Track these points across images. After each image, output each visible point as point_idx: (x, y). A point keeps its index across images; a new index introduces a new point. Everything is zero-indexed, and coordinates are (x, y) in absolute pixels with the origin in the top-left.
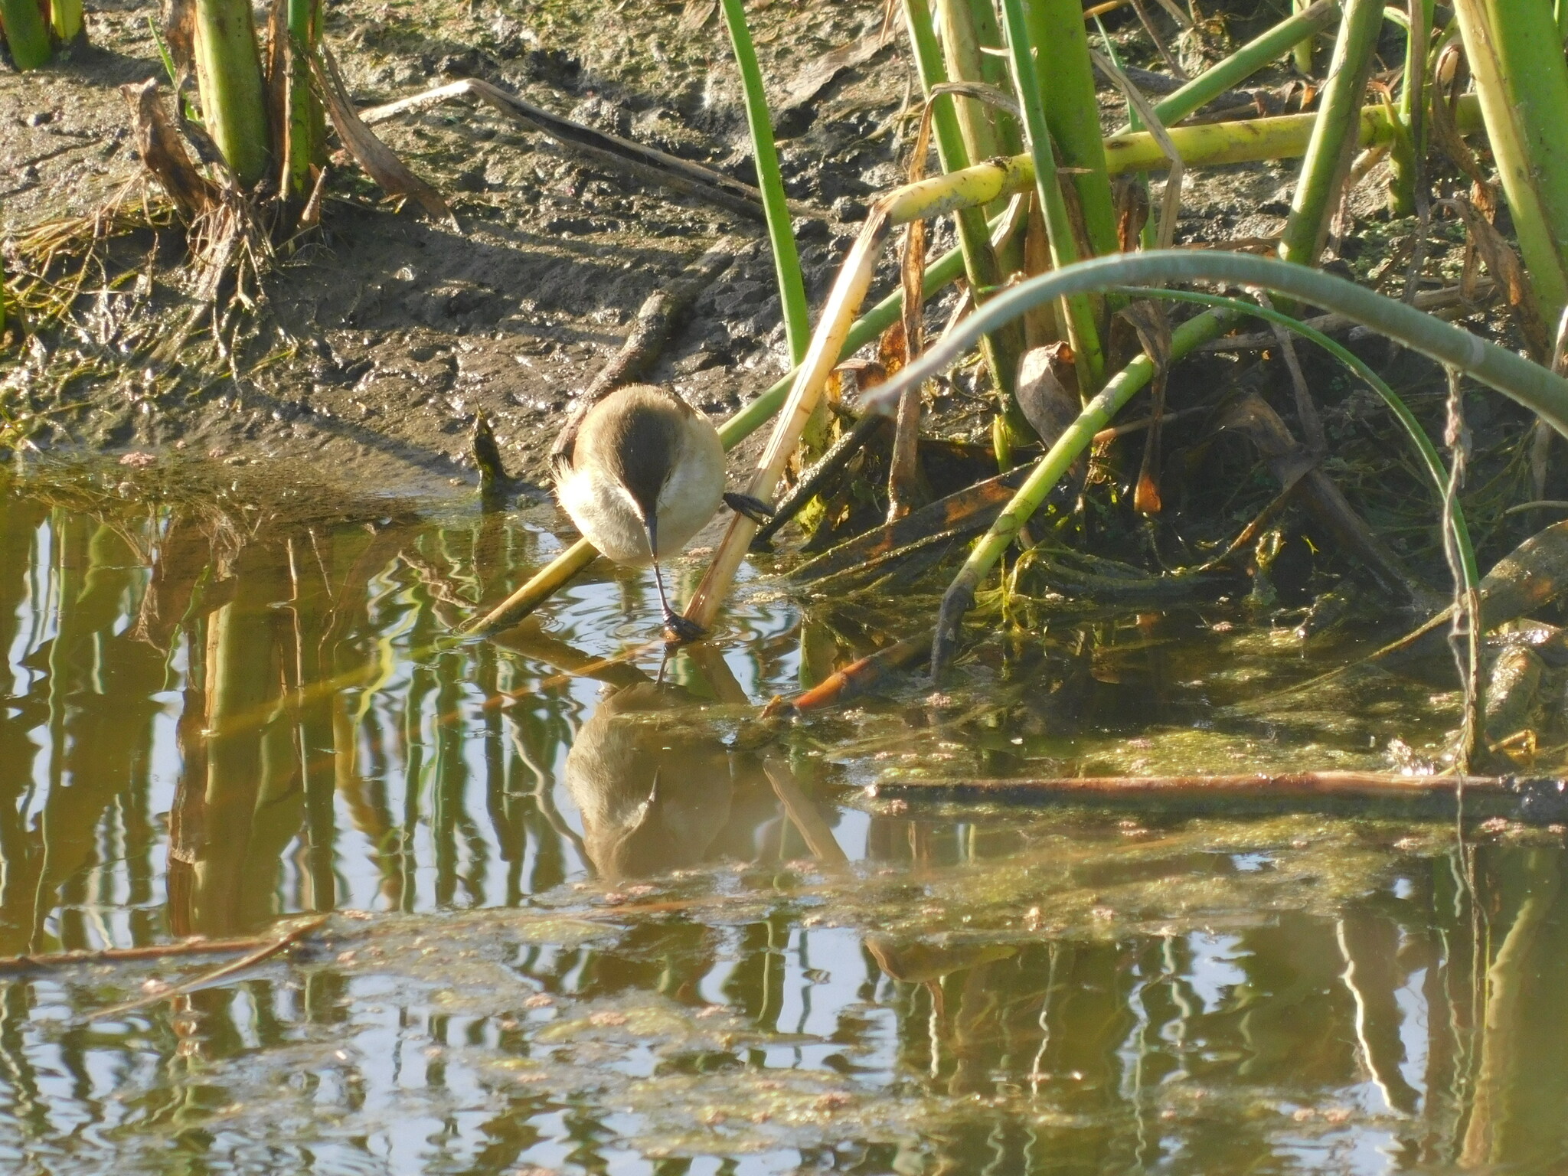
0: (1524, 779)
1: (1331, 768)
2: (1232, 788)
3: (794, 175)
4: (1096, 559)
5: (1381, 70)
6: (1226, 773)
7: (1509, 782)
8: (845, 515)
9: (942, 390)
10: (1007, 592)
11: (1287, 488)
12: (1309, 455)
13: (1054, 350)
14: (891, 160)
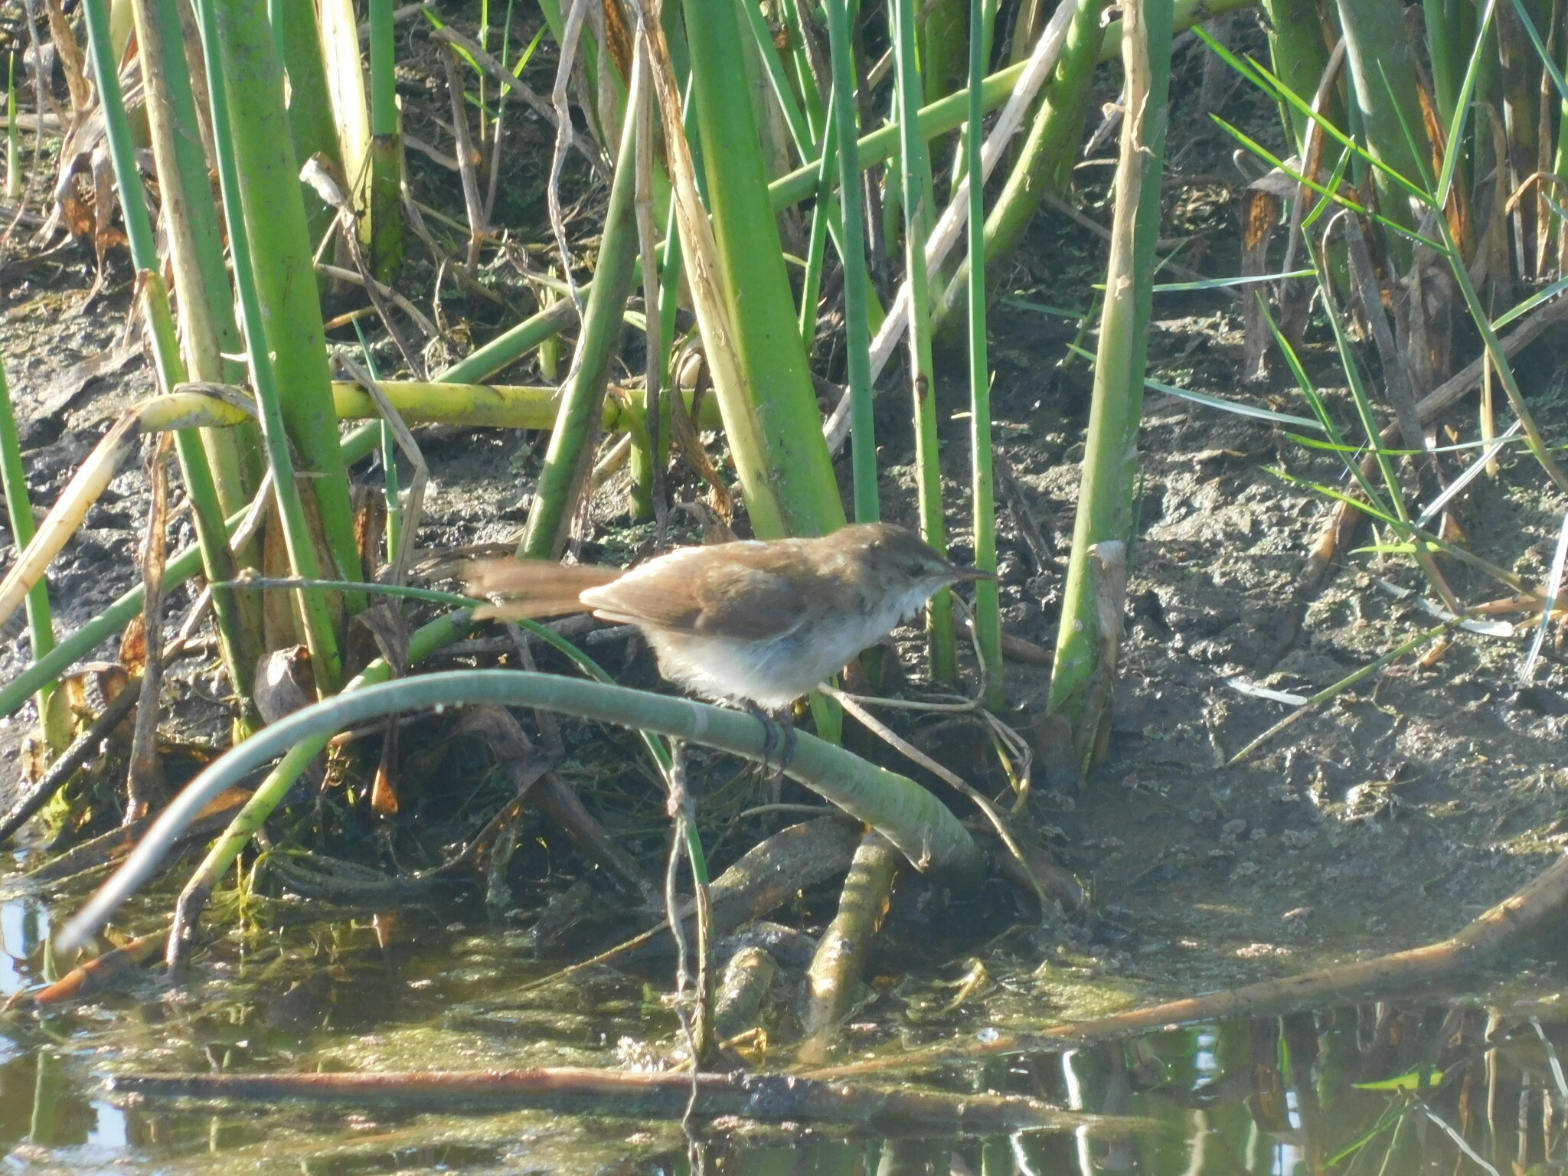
0: (753, 1075)
1: (561, 1065)
2: (462, 1083)
3: (44, 483)
4: (333, 861)
5: (626, 377)
6: (456, 1069)
7: (740, 1078)
8: (87, 817)
9: (184, 694)
10: (245, 892)
11: (522, 790)
12: (544, 758)
13: (292, 654)
14: (139, 468)
